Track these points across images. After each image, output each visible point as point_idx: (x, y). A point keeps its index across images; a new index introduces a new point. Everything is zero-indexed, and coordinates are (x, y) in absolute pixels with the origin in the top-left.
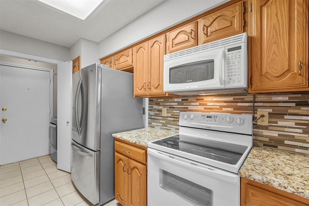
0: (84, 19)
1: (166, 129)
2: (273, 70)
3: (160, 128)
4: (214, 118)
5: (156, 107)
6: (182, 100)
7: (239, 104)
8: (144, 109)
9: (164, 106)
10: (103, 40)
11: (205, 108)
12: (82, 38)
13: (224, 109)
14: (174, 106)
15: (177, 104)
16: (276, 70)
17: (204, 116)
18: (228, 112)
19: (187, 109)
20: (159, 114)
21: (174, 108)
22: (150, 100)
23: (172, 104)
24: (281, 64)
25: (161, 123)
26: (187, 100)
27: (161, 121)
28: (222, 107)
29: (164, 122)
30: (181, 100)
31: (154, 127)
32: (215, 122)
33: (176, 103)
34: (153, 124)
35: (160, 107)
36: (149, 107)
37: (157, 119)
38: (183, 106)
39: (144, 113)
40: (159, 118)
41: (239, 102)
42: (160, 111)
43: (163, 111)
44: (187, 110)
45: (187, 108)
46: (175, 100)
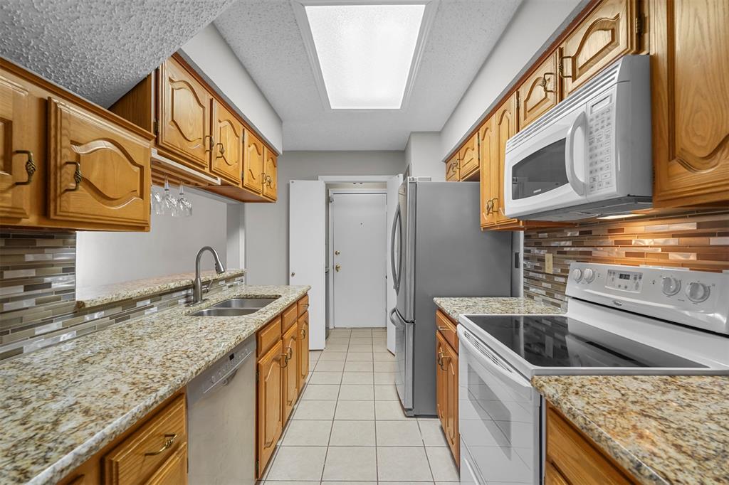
0: (399, 108)
1: (553, 304)
2: (695, 140)
3: (543, 300)
4: (635, 279)
5: (535, 251)
6: (581, 233)
7: (714, 241)
8: (517, 255)
9: (550, 249)
10: (445, 126)
11: (628, 254)
12: (412, 133)
13: (674, 256)
14: (565, 249)
15: (571, 245)
16: (703, 139)
17: (614, 273)
18: (683, 265)
19: (589, 257)
20: (540, 268)
21: (565, 253)
22: (526, 237)
23: (563, 243)
24: (713, 119)
25: (545, 288)
26: (590, 232)
27: (544, 285)
28: (667, 249)
29: (549, 286)
30: (578, 234)
31: (532, 298)
32: (636, 289)
33: (569, 240)
34: (532, 290)
35: (542, 252)
36: (525, 251)
37: (537, 280)
38: (581, 249)
39: (517, 266)
40: (540, 276)
41: (713, 235)
42: (542, 260)
43: (546, 259)
44: (590, 259)
45: (590, 253)
46: (566, 233)
